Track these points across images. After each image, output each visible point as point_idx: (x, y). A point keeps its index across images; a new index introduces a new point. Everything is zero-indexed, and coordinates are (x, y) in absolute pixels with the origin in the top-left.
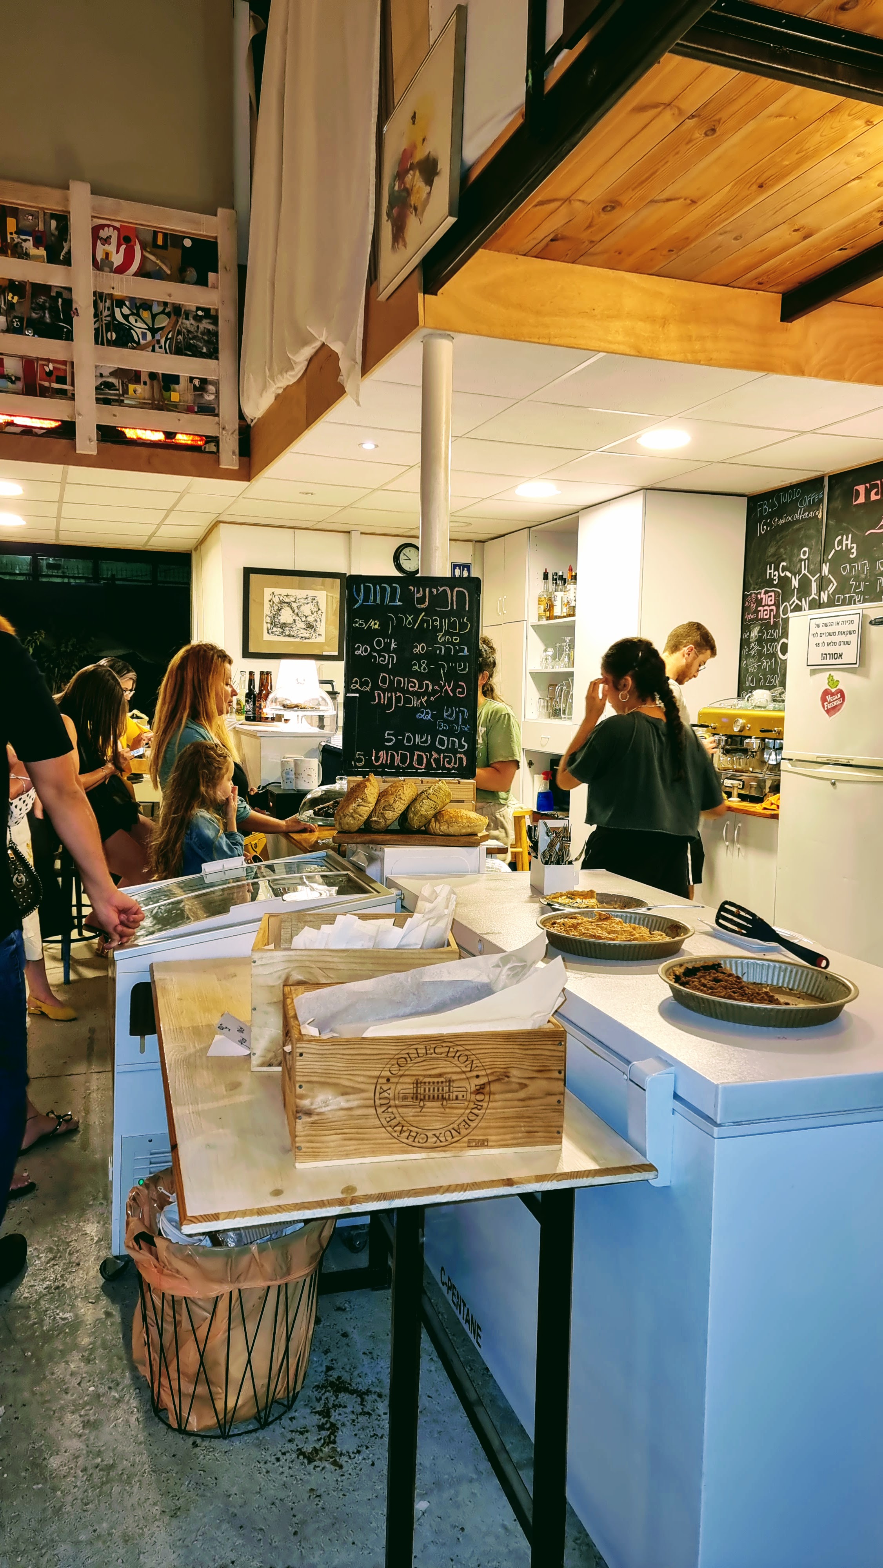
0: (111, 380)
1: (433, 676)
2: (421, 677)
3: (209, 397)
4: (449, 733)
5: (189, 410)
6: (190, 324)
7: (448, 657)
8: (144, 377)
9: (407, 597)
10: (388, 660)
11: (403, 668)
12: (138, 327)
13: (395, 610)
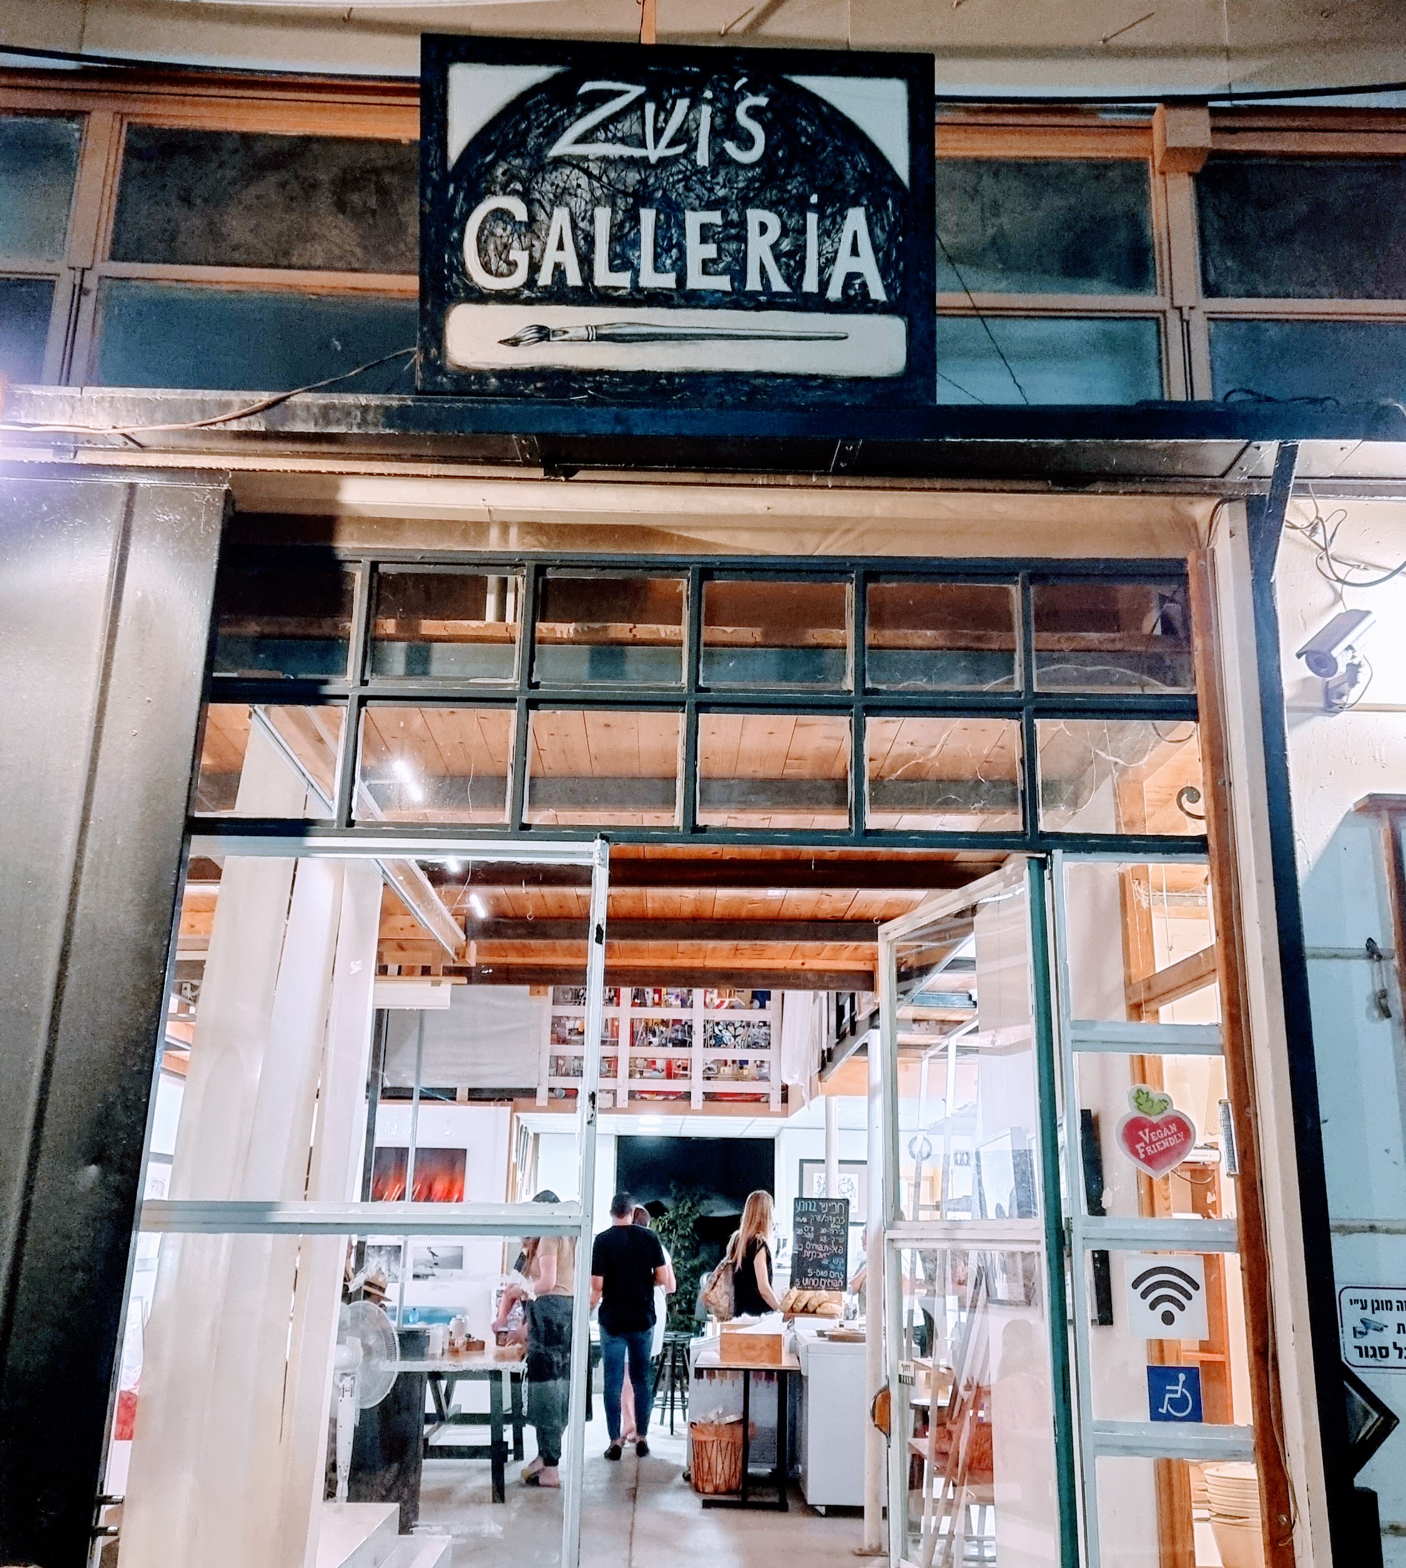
0: (711, 1066)
1: (829, 1244)
2: (823, 1243)
3: (765, 1071)
4: (835, 1270)
5: (754, 1079)
6: (755, 1031)
7: (835, 1234)
8: (729, 1063)
9: (818, 1207)
10: (811, 1236)
11: (816, 1240)
12: (727, 1036)
13: (813, 1213)
